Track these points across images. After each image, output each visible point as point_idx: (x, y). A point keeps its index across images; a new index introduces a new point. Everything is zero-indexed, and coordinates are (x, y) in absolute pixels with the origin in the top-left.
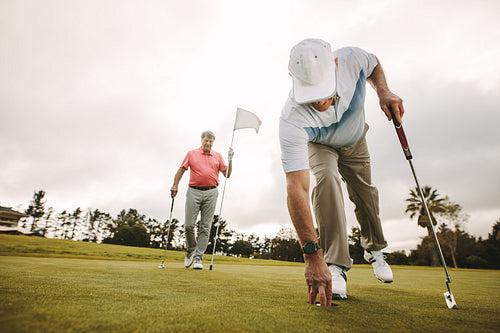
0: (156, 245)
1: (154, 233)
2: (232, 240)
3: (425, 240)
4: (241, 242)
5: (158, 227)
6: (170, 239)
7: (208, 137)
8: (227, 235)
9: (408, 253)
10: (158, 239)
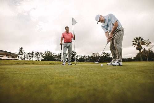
0: (56, 60)
1: (55, 57)
2: (78, 58)
3: (138, 54)
4: (81, 58)
5: (56, 55)
6: (60, 59)
7: (67, 28)
8: (77, 56)
9: (133, 58)
10: (57, 59)
